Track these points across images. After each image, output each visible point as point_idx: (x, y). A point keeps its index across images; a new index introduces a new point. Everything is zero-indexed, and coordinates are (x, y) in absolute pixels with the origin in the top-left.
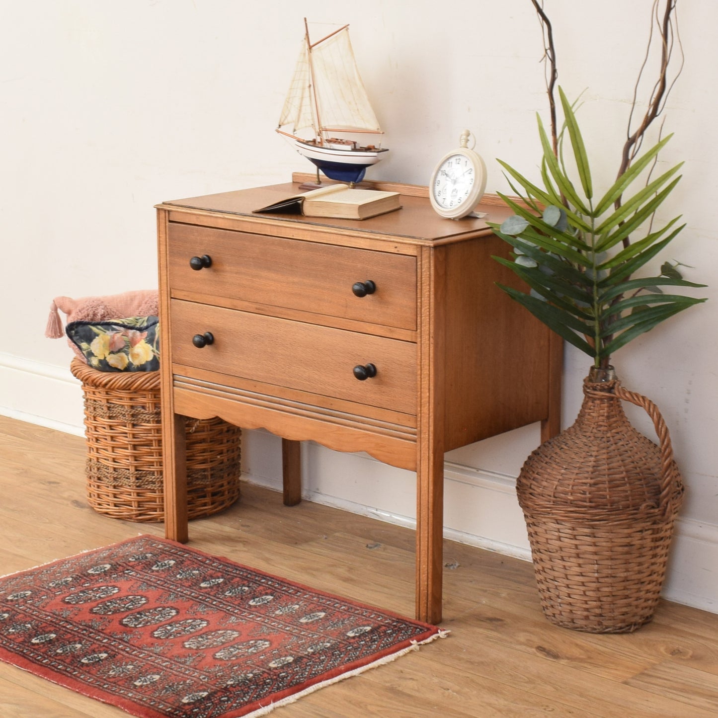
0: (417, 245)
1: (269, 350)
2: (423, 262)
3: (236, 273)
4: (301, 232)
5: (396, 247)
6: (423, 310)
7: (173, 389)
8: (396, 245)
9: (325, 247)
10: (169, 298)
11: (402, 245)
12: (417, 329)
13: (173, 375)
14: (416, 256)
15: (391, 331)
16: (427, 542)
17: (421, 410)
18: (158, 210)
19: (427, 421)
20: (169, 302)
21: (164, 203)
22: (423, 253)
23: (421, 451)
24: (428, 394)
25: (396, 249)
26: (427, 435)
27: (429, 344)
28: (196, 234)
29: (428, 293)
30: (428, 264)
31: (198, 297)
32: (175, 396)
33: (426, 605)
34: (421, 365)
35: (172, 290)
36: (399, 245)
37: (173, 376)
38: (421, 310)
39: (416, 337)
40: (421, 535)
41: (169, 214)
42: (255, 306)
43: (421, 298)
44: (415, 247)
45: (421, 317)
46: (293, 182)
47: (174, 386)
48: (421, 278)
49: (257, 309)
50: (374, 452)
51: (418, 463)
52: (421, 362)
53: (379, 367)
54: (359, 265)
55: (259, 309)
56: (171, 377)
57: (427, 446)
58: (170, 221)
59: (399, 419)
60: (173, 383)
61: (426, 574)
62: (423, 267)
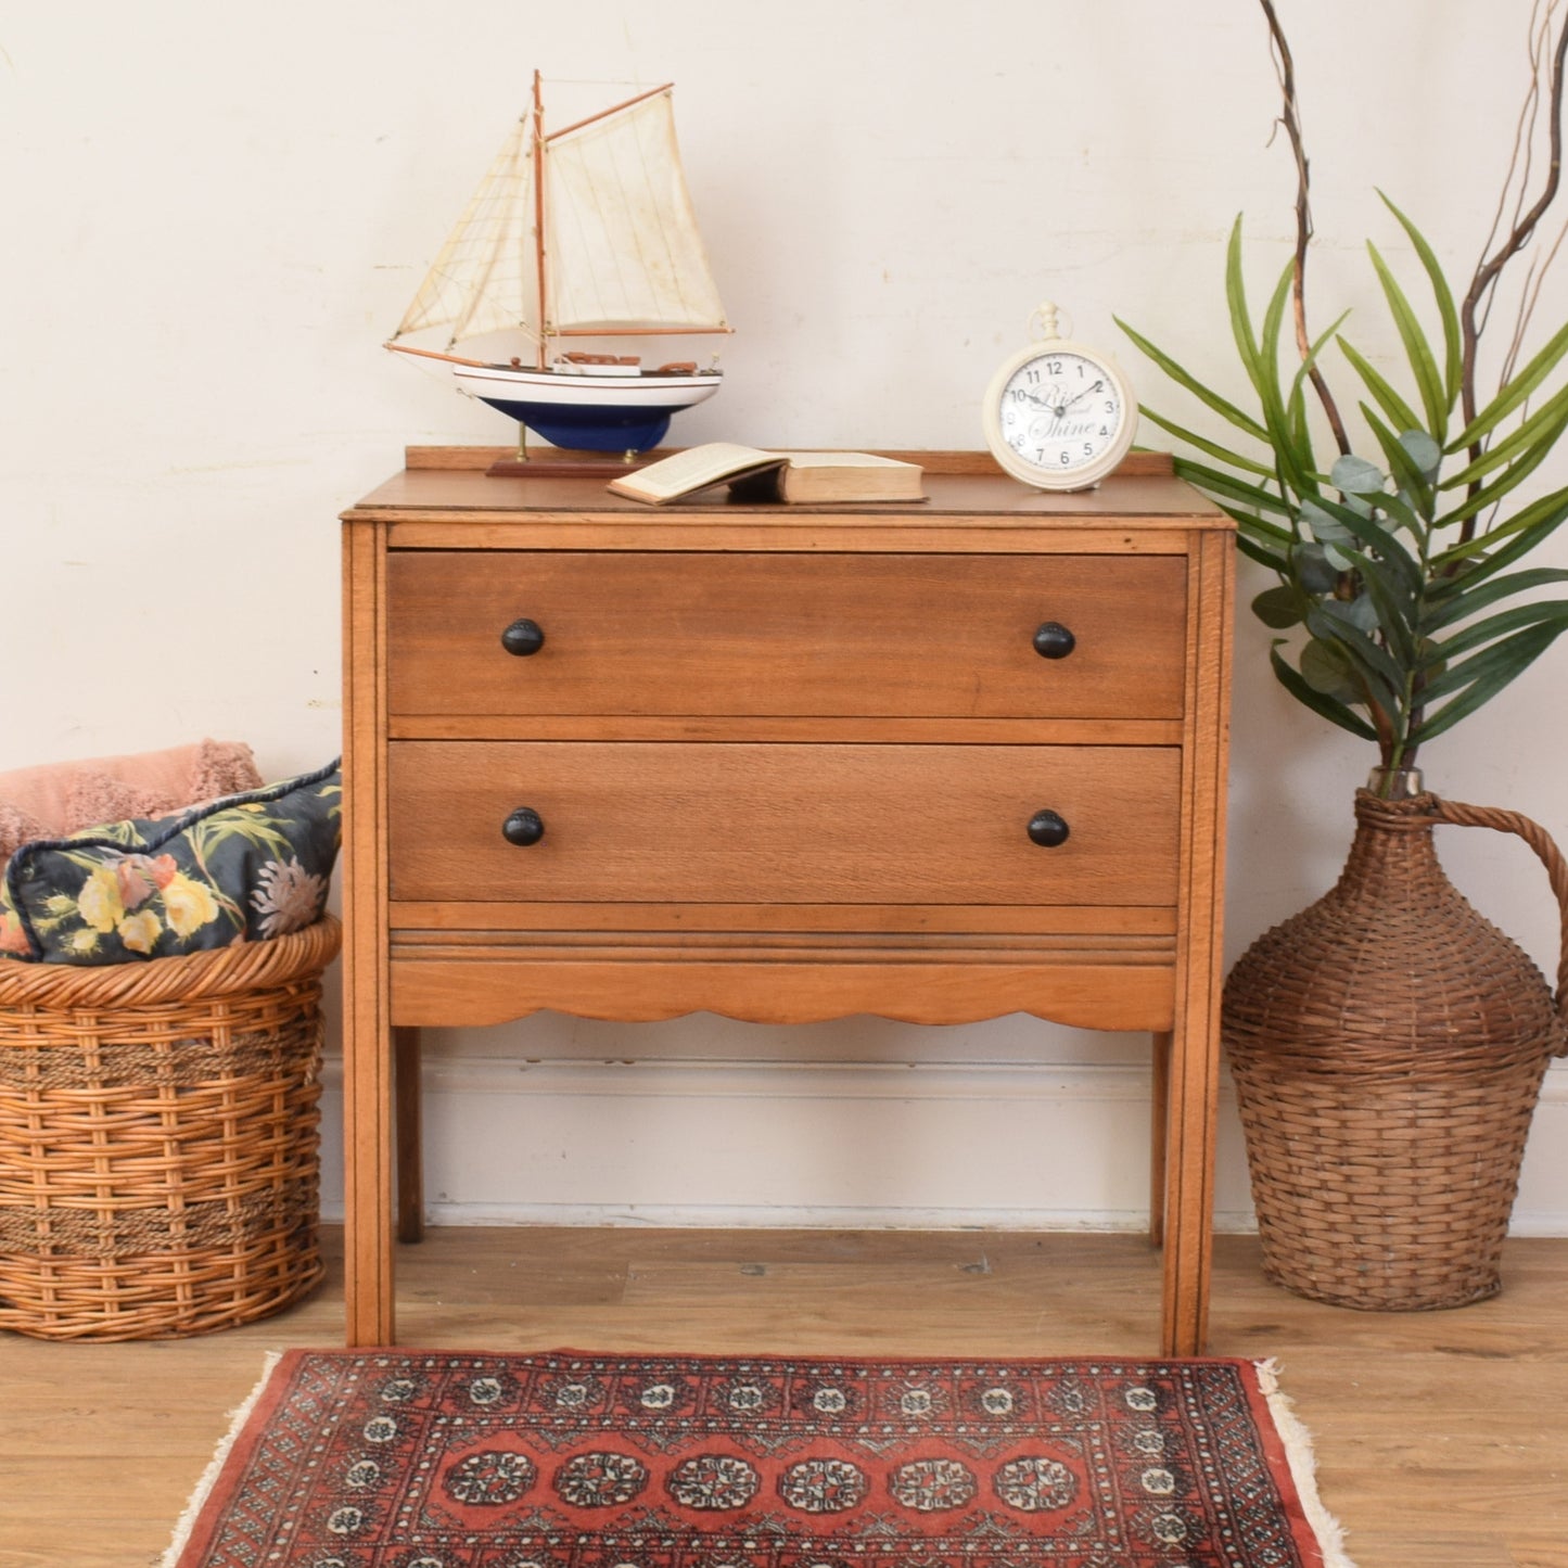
0: (1187, 530)
1: (727, 823)
2: (1205, 565)
3: (623, 653)
4: (838, 535)
5: (1128, 541)
6: (1201, 672)
7: (389, 967)
8: (1130, 535)
9: (915, 560)
10: (382, 742)
11: (1145, 534)
12: (1184, 714)
13: (390, 930)
14: (1185, 555)
15: (1107, 729)
16: (1200, 1181)
17: (1190, 892)
18: (349, 523)
19: (1209, 911)
20: (382, 750)
21: (359, 507)
22: (1204, 546)
23: (1187, 981)
24: (1211, 854)
25: (1129, 546)
26: (1207, 945)
27: (1218, 743)
28: (487, 571)
29: (1218, 632)
30: (1219, 568)
31: (487, 727)
32: (396, 983)
33: (1193, 1321)
34: (1193, 793)
35: (392, 721)
36: (1138, 534)
37: (389, 935)
38: (1197, 673)
39: (1181, 734)
40: (1185, 1167)
41: (388, 532)
42: (679, 724)
43: (1198, 644)
44: (1183, 534)
45: (1196, 687)
46: (408, 469)
47: (390, 958)
48: (1199, 601)
49: (687, 730)
50: (1050, 1008)
51: (1180, 1009)
52: (1193, 786)
53: (1070, 815)
54: (1018, 592)
55: (695, 731)
56: (384, 939)
57: (1205, 969)
58: (390, 549)
59: (1125, 924)
60: (390, 950)
61: (1197, 1252)
62: (1204, 576)
